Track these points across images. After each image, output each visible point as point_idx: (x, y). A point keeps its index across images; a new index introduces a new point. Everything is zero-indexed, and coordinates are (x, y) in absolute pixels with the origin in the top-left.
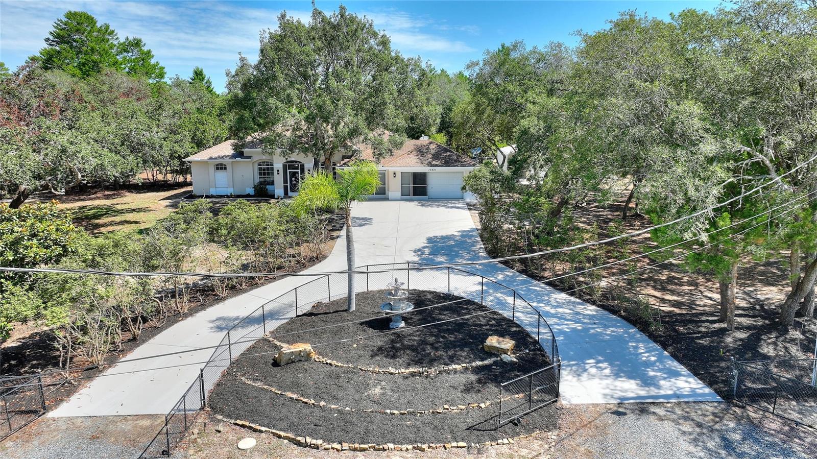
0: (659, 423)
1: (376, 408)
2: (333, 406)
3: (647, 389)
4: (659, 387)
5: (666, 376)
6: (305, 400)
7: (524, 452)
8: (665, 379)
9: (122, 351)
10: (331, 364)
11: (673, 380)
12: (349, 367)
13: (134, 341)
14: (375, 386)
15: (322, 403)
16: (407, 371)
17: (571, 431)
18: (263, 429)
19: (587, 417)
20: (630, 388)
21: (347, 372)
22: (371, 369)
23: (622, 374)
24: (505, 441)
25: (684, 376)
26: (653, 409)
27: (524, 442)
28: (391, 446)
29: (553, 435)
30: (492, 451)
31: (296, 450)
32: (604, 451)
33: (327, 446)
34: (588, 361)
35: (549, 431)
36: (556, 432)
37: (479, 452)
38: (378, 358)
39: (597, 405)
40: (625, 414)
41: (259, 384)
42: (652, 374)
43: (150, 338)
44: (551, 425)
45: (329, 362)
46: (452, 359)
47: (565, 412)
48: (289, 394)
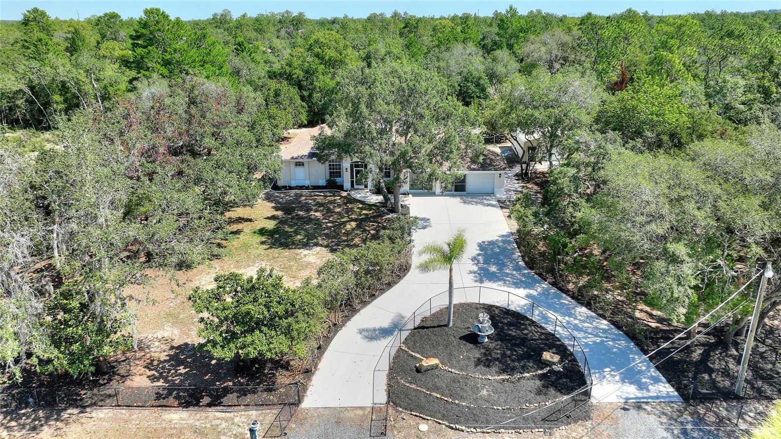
0: (646, 416)
1: (487, 405)
2: (463, 404)
3: (642, 392)
4: (648, 391)
5: (652, 382)
6: (446, 399)
7: (574, 434)
8: (651, 384)
10: (451, 372)
11: (656, 385)
12: (463, 375)
14: (483, 389)
15: (457, 402)
16: (499, 378)
17: (599, 422)
18: (429, 418)
19: (607, 412)
20: (631, 391)
21: (463, 377)
22: (477, 376)
23: (627, 381)
24: (563, 428)
25: (663, 382)
26: (644, 406)
27: (573, 428)
28: (503, 430)
29: (588, 424)
30: (557, 434)
31: (452, 432)
32: (617, 435)
33: (468, 430)
34: (605, 370)
35: (587, 421)
36: (590, 422)
37: (550, 435)
38: (479, 368)
39: (612, 403)
40: (628, 410)
41: (413, 386)
42: (644, 380)
43: (328, 346)
44: (587, 417)
45: (450, 370)
46: (524, 369)
47: (594, 408)
48: (434, 394)
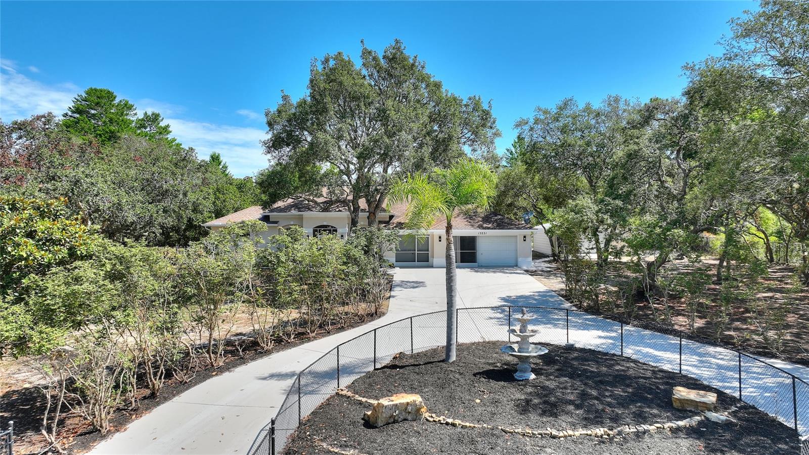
9: (135, 410)
10: (454, 425)
12: (484, 428)
13: (153, 399)
16: (577, 433)
22: (520, 430)
41: (352, 453)
43: (174, 396)
45: (450, 421)
